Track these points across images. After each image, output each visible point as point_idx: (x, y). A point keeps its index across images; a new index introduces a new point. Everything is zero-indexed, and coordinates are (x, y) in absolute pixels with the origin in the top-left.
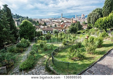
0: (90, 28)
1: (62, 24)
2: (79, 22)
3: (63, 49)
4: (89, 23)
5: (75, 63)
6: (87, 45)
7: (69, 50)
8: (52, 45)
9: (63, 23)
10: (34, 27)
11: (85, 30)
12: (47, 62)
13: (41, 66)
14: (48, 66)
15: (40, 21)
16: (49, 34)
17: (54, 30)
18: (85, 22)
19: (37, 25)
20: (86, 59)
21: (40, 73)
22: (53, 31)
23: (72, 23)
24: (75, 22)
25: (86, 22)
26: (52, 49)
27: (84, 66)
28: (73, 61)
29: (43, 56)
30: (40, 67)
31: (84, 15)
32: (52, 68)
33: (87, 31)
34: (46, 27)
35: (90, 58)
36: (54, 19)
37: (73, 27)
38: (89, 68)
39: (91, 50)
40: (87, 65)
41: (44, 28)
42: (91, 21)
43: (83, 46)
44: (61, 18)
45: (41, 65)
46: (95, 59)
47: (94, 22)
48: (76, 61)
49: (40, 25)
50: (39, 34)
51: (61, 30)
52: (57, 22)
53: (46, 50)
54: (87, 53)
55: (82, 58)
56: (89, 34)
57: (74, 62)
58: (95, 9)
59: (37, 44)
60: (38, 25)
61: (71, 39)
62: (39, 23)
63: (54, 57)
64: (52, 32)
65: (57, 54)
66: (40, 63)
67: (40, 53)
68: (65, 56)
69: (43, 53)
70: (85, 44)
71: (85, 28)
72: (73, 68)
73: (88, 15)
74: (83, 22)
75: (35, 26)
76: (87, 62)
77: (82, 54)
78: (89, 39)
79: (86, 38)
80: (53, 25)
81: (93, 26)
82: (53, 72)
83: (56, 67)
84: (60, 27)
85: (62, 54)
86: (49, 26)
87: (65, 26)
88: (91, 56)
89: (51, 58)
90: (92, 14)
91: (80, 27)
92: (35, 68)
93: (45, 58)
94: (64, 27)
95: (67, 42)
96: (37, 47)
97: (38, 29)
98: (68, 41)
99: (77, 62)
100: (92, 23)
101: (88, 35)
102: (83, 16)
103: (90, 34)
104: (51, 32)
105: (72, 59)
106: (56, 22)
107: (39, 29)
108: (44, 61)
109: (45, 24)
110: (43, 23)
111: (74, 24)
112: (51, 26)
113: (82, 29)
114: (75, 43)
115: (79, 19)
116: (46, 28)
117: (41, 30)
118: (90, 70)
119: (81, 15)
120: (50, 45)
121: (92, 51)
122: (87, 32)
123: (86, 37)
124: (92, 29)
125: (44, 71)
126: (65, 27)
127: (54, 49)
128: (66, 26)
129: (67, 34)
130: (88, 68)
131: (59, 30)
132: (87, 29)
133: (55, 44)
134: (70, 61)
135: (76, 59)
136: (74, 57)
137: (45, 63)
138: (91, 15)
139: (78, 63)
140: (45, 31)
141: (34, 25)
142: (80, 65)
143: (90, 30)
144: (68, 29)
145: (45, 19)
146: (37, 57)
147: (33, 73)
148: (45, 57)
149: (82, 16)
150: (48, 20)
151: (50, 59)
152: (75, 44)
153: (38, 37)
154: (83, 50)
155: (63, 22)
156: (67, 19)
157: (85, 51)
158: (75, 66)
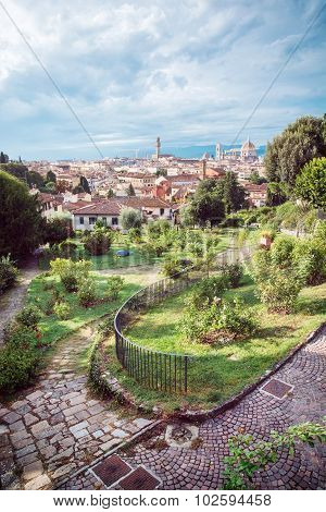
0: (277, 200)
1: (158, 182)
2: (234, 176)
3: (164, 298)
4: (273, 180)
5: (216, 358)
6: (265, 275)
7: (189, 298)
8: (114, 279)
9: (162, 179)
10: (35, 201)
11: (260, 209)
12: (93, 359)
13: (67, 376)
14: (100, 373)
15: (61, 170)
16: (103, 228)
17: (125, 211)
18: (256, 174)
19: (47, 192)
20: (263, 334)
21: (64, 405)
22: (120, 218)
23: (201, 177)
24: (217, 174)
25: (262, 173)
26: (115, 298)
27: (253, 364)
28: (207, 346)
29: (77, 331)
30: (63, 378)
31: (251, 145)
32: (115, 384)
33: (265, 212)
34: (88, 197)
35: (278, 329)
36: (125, 161)
37: (208, 198)
38: (271, 374)
39: (283, 294)
40: (266, 359)
41: (80, 203)
42: (281, 172)
43: (249, 282)
44: (155, 156)
45: (66, 373)
46: (295, 334)
47: (294, 177)
48: (221, 346)
49: (61, 188)
50: (58, 233)
51: (157, 211)
52: (139, 176)
53: (88, 302)
54: (265, 309)
55: (244, 331)
56: (275, 228)
57: (214, 352)
58: (293, 122)
59: (49, 279)
60: (53, 188)
61: (198, 251)
62: (54, 180)
63: (126, 333)
64: (115, 221)
65: (138, 319)
66: (64, 362)
67: (62, 318)
68: (172, 327)
69: (78, 315)
70: (257, 271)
71: (258, 198)
72: (209, 378)
73: (270, 148)
74: (249, 173)
75: (37, 196)
76: (263, 348)
77: (243, 315)
78: (274, 251)
79: (263, 246)
80: (121, 190)
81: (290, 190)
82: (120, 402)
83: (134, 380)
84: (151, 195)
85: (160, 318)
86: (103, 193)
87: (174, 191)
88: (281, 320)
89: (112, 341)
90: (284, 141)
91: (238, 198)
92: (43, 383)
93: (84, 339)
94: (167, 198)
95: (184, 263)
96: (51, 292)
97: (52, 210)
98: (188, 258)
99: (226, 351)
100: (287, 180)
101: (270, 233)
102: (247, 149)
103: (277, 228)
104: (109, 220)
105: (205, 340)
106: (132, 175)
107: (56, 209)
108: (83, 355)
109: (84, 187)
110: (76, 183)
111: (213, 184)
112: (111, 194)
113: (247, 205)
114: (217, 268)
115: (233, 161)
116: (88, 203)
117: (68, 214)
118: (276, 383)
119: (240, 146)
120: (105, 282)
121: (285, 299)
122: (265, 217)
123: (263, 241)
124: (287, 203)
125: (82, 398)
126: (173, 199)
127: (125, 296)
128: (177, 190)
129: (182, 227)
130: (268, 372)
131: (148, 209)
132: (267, 204)
133: (128, 273)
134: (196, 350)
135: (221, 340)
136: (212, 329)
137: (86, 362)
138: (281, 147)
139: (230, 355)
140: (86, 219)
141: (33, 192)
142: (234, 362)
143: (279, 208)
144: (185, 207)
145: (84, 162)
146: (47, 334)
147: (34, 408)
148: (86, 333)
149: (244, 151)
150: (96, 166)
151: (107, 343)
152: (217, 274)
153: (51, 246)
154: (250, 300)
155: (165, 174)
156: (179, 161)
157: (258, 301)
158: (218, 370)
